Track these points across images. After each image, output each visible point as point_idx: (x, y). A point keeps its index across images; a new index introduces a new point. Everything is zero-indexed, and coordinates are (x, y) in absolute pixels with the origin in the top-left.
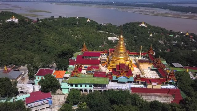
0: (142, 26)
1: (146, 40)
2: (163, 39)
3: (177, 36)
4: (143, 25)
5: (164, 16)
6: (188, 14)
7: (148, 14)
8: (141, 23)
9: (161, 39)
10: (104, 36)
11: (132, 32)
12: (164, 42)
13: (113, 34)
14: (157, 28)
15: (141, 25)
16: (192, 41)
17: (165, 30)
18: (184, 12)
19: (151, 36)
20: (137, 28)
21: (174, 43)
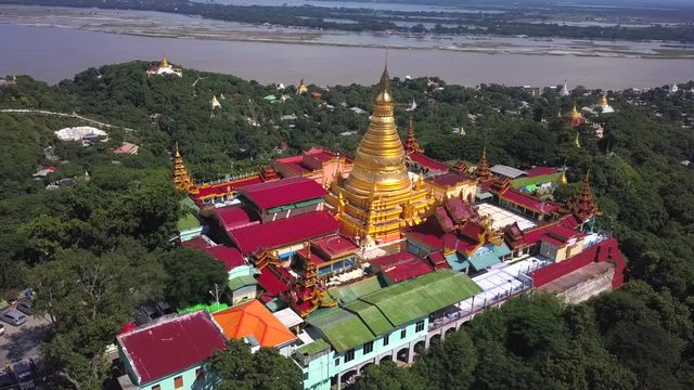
0: (164, 73)
1: (206, 120)
2: (252, 111)
3: (284, 98)
4: (168, 70)
5: (197, 38)
6: (263, 28)
7: (139, 32)
8: (158, 65)
9: (246, 112)
10: (35, 128)
11: (138, 100)
12: (259, 120)
13: (74, 115)
14: (214, 76)
15: (161, 71)
16: (325, 108)
17: (240, 80)
18: (248, 21)
19: (217, 107)
20: (149, 84)
21: (289, 122)
